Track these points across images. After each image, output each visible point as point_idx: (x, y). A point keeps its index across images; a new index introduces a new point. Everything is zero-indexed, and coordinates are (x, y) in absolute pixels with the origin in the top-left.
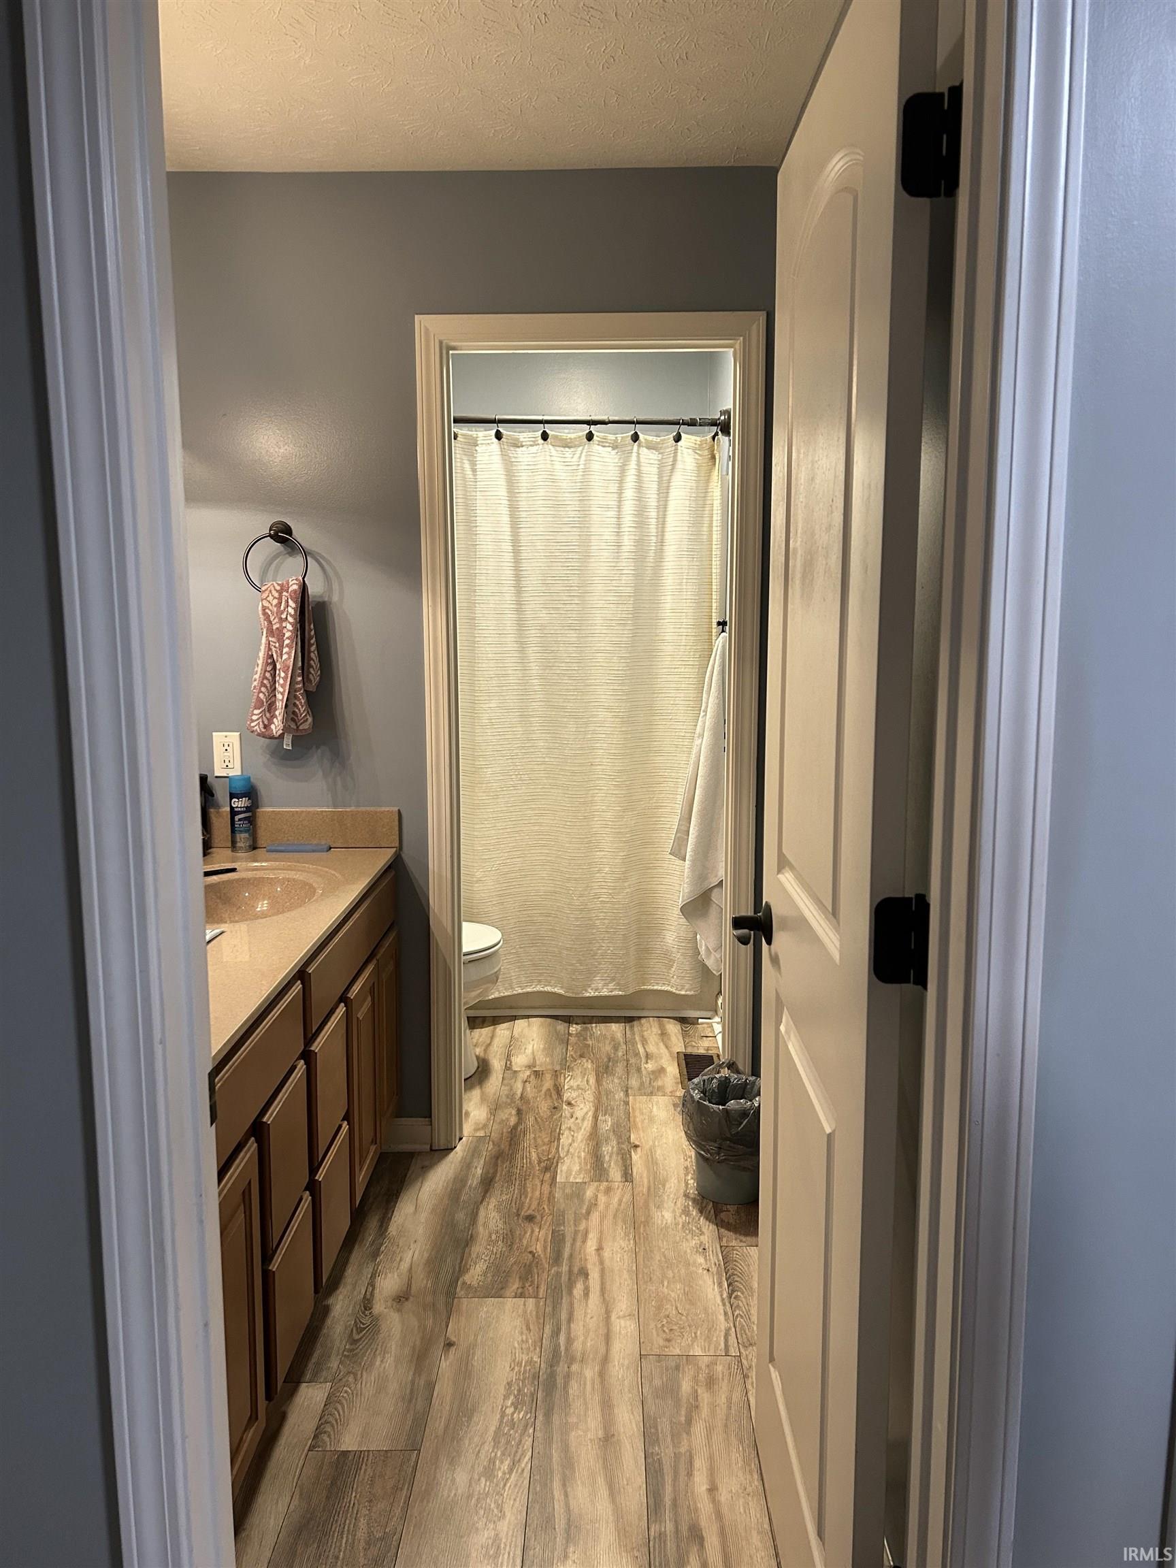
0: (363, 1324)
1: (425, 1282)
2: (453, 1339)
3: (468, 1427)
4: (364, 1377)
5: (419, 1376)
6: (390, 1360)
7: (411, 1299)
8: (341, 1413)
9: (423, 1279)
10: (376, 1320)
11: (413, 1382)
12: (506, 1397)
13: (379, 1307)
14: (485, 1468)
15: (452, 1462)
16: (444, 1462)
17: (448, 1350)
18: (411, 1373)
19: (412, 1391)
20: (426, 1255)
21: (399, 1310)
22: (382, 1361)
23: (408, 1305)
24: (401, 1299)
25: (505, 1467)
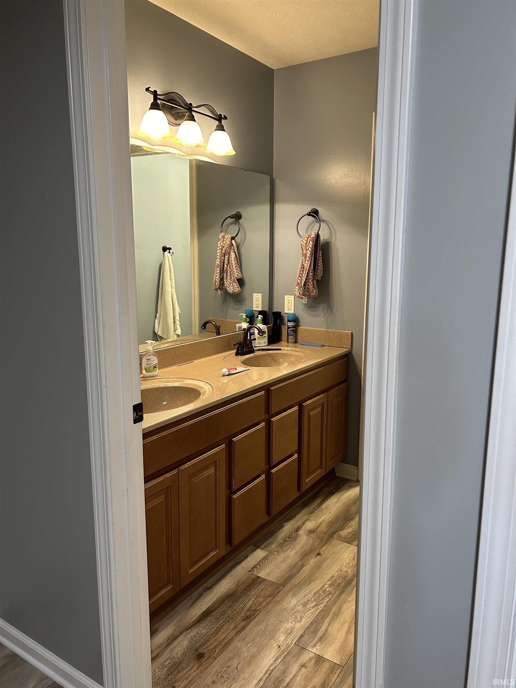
0: (292, 536)
1: (324, 528)
2: (322, 553)
3: (307, 586)
4: (281, 554)
5: (301, 561)
6: (294, 552)
7: (315, 533)
8: (266, 563)
9: (324, 527)
10: (297, 536)
11: (297, 562)
12: (329, 581)
13: (301, 532)
14: (304, 602)
15: (294, 595)
16: (290, 594)
17: (317, 556)
18: (299, 559)
19: (294, 566)
20: (331, 519)
21: (308, 536)
22: (291, 551)
23: (312, 535)
24: (311, 532)
25: (312, 605)
